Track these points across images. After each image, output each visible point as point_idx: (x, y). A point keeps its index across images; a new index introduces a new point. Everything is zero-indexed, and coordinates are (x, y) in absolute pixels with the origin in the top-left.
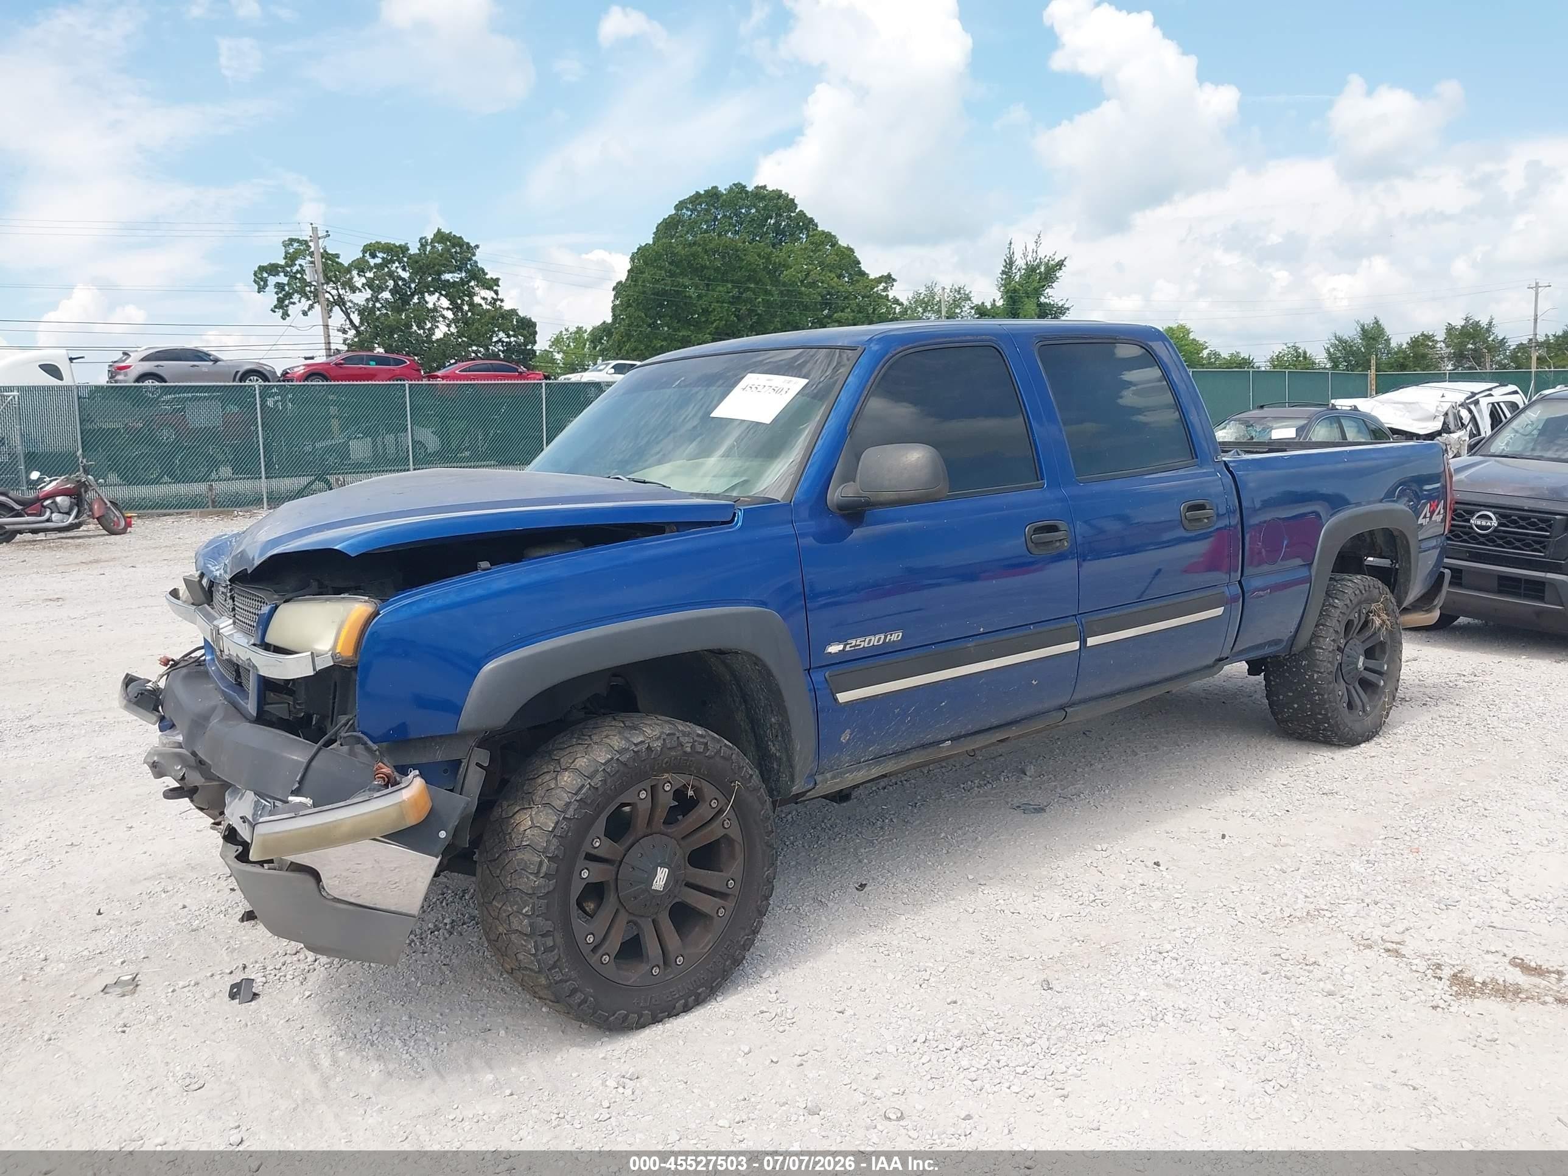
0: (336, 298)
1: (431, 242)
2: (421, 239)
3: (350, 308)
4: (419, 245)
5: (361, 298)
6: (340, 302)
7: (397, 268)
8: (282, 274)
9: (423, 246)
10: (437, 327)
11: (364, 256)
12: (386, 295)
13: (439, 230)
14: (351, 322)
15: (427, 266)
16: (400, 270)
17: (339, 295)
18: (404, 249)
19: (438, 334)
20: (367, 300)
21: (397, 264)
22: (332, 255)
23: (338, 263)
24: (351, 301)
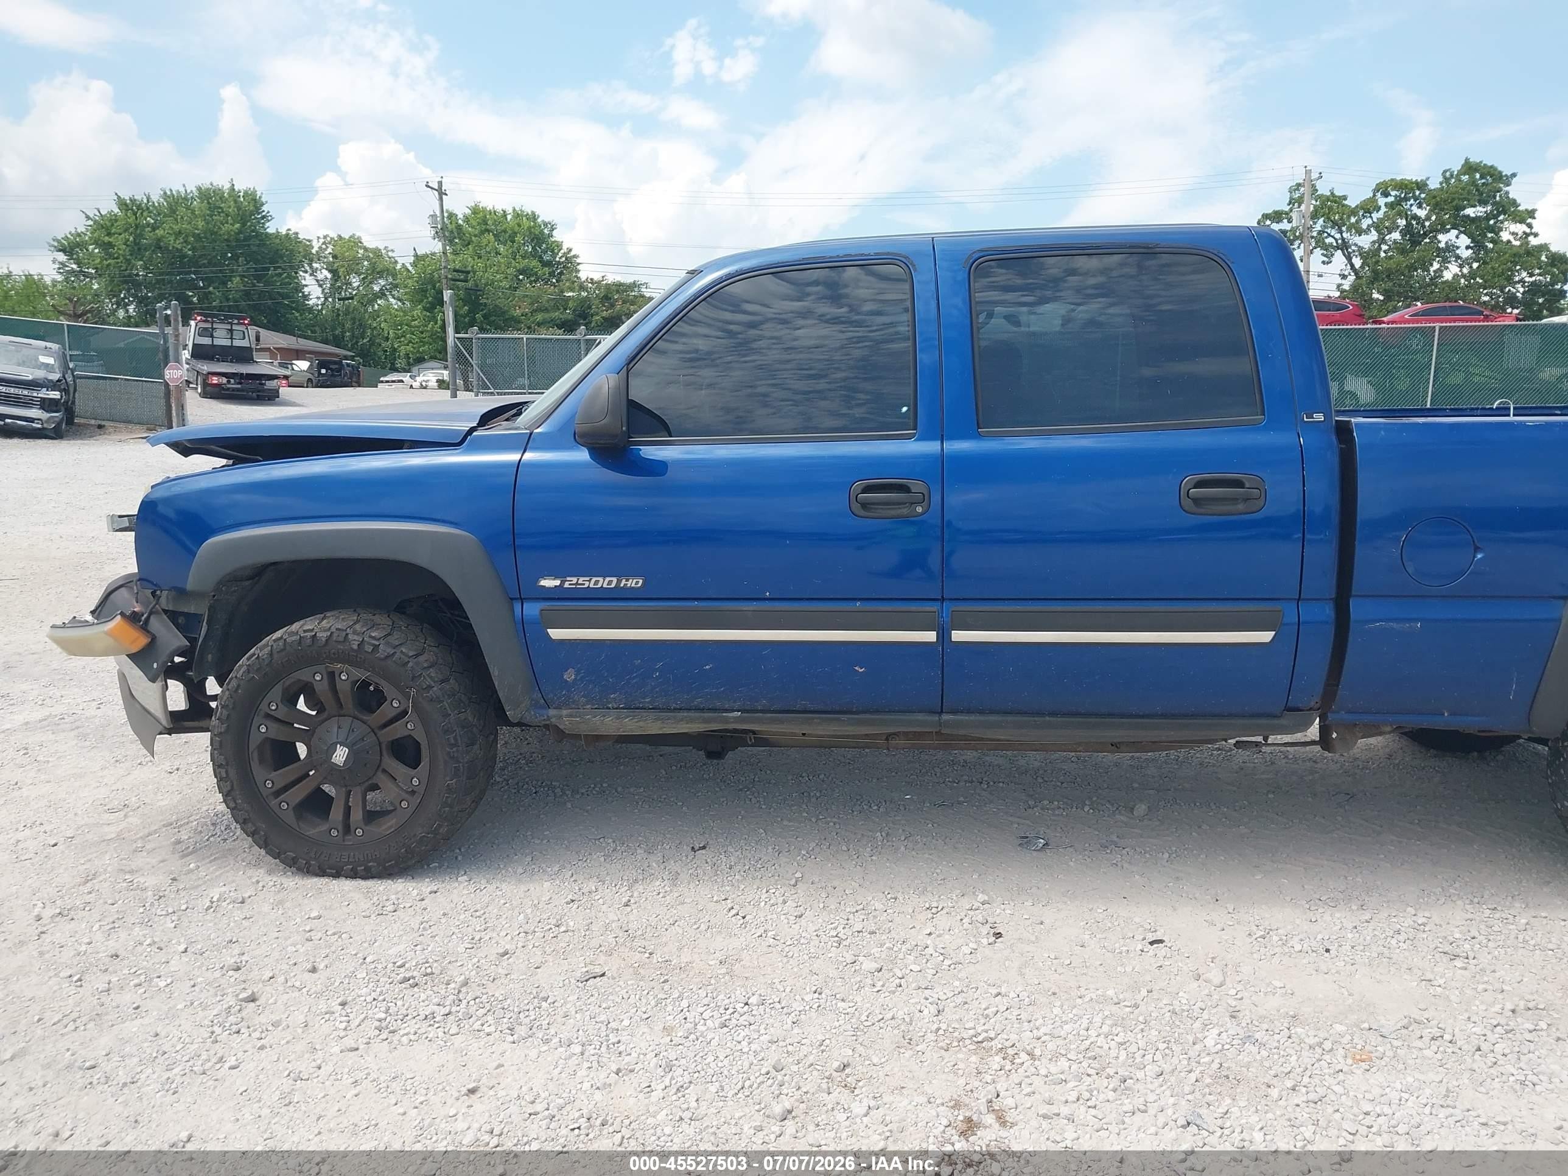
0: (1340, 241)
1: (1457, 175)
2: (1445, 172)
3: (1354, 251)
4: (1441, 179)
5: (1366, 241)
6: (1344, 246)
7: (1411, 205)
8: (1285, 221)
9: (1447, 180)
10: (1447, 268)
11: (1374, 195)
12: (1396, 236)
13: (1467, 160)
14: (1352, 266)
15: (1445, 201)
16: (1414, 208)
17: (1343, 239)
18: (1421, 186)
19: (1448, 276)
20: (1374, 242)
21: (1412, 201)
22: (1339, 197)
23: (1343, 205)
24: (1356, 245)
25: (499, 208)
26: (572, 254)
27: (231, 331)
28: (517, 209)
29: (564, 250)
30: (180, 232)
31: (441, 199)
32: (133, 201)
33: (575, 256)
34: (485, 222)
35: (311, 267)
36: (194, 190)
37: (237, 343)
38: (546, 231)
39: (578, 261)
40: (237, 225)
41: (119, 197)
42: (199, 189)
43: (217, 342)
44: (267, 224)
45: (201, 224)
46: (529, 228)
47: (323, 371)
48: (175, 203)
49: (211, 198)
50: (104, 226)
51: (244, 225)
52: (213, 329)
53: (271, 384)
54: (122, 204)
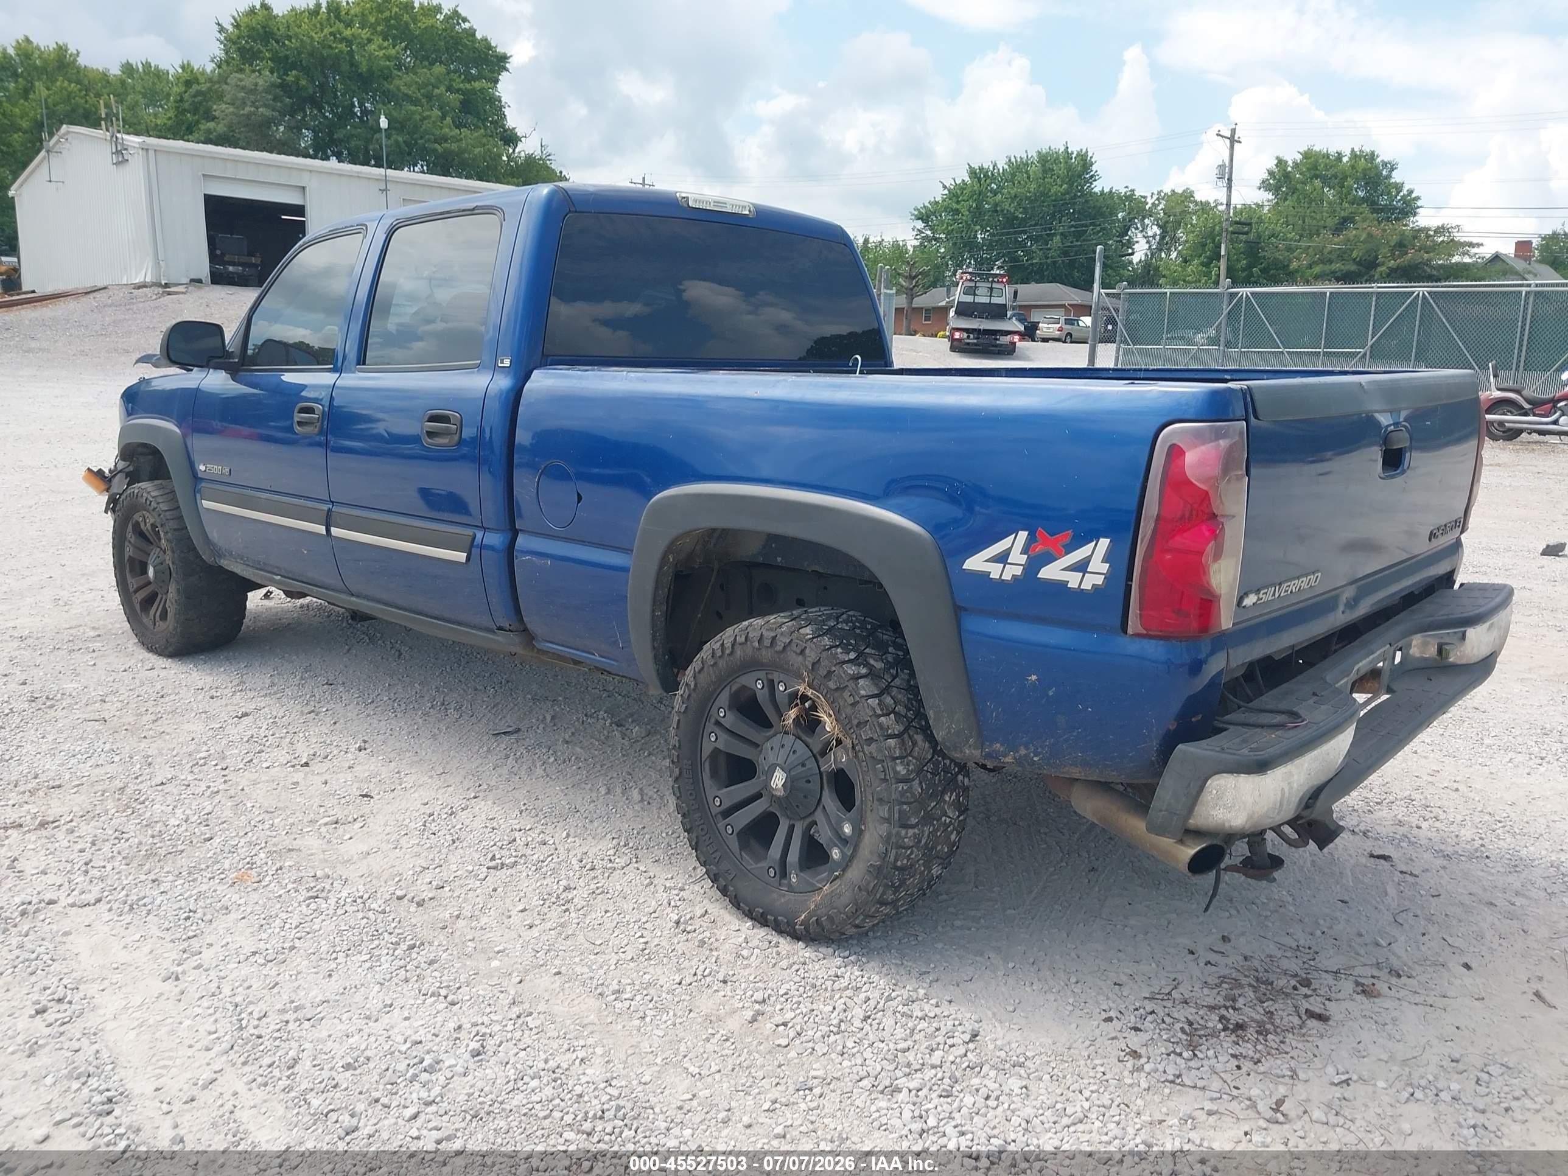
25: (1333, 151)
26: (1413, 196)
27: (991, 289)
28: (1356, 149)
29: (1405, 191)
30: (1016, 196)
31: (1232, 148)
32: (981, 169)
33: (1418, 198)
34: (1315, 167)
35: (1143, 224)
36: (1035, 155)
37: (995, 300)
38: (1384, 173)
39: (1419, 203)
40: (1065, 186)
41: (970, 167)
42: (1039, 153)
43: (978, 300)
44: (1095, 183)
45: (1033, 187)
46: (1364, 170)
47: (1110, 327)
48: (1018, 168)
49: (1047, 161)
50: (956, 194)
51: (1071, 185)
52: (976, 287)
53: (1005, 340)
54: (973, 173)
